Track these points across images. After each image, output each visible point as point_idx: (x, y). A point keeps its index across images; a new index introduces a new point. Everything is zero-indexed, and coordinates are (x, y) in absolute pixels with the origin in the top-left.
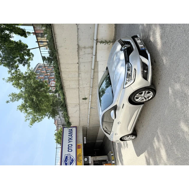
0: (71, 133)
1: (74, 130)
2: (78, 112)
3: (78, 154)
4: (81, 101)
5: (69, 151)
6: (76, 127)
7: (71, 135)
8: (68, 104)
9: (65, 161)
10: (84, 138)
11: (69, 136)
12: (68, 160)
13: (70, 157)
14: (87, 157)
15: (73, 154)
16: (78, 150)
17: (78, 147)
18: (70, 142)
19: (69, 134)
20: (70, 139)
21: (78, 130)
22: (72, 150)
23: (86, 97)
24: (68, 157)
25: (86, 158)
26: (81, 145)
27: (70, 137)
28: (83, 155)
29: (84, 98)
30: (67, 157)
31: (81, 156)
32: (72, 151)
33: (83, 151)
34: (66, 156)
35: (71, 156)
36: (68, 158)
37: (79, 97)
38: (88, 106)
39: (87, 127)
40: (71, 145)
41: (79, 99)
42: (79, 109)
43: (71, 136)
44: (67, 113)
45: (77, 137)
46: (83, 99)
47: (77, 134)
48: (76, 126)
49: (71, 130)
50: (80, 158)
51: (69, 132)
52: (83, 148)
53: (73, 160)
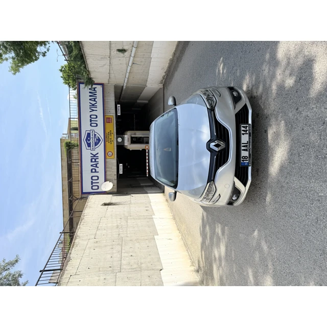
0: (93, 95)
1: (99, 89)
2: (107, 67)
3: (107, 131)
4: (114, 52)
5: (92, 125)
6: (102, 85)
7: (95, 99)
8: (86, 55)
9: (86, 140)
10: (118, 105)
11: (90, 99)
12: (91, 139)
13: (95, 135)
14: (121, 136)
15: (99, 131)
16: (107, 125)
17: (106, 120)
18: (93, 110)
19: (90, 96)
20: (93, 105)
21: (106, 90)
22: (97, 124)
23: (125, 48)
24: (91, 134)
25: (120, 138)
26: (112, 117)
27: (93, 103)
28: (115, 134)
29: (121, 48)
30: (89, 135)
31: (112, 135)
32: (97, 126)
33: (115, 128)
34: (87, 132)
35: (95, 133)
36: (91, 136)
37: (110, 47)
38: (127, 60)
39: (123, 86)
40: (95, 117)
41: (110, 49)
42: (110, 63)
43: (95, 101)
44: (85, 65)
45: (106, 103)
46: (119, 50)
47: (106, 98)
48: (102, 82)
49: (94, 90)
50: (110, 137)
51: (90, 92)
52: (115, 122)
53: (99, 140)
